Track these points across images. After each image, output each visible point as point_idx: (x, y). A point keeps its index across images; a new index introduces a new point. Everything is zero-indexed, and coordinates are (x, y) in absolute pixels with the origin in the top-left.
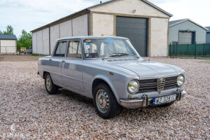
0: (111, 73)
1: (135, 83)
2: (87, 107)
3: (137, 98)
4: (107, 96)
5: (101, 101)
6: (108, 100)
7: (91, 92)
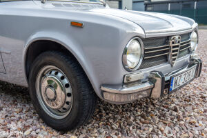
0: (77, 25)
1: (135, 45)
2: (15, 103)
3: (139, 82)
4: (66, 81)
5: (50, 91)
6: (68, 90)
7: (23, 74)
